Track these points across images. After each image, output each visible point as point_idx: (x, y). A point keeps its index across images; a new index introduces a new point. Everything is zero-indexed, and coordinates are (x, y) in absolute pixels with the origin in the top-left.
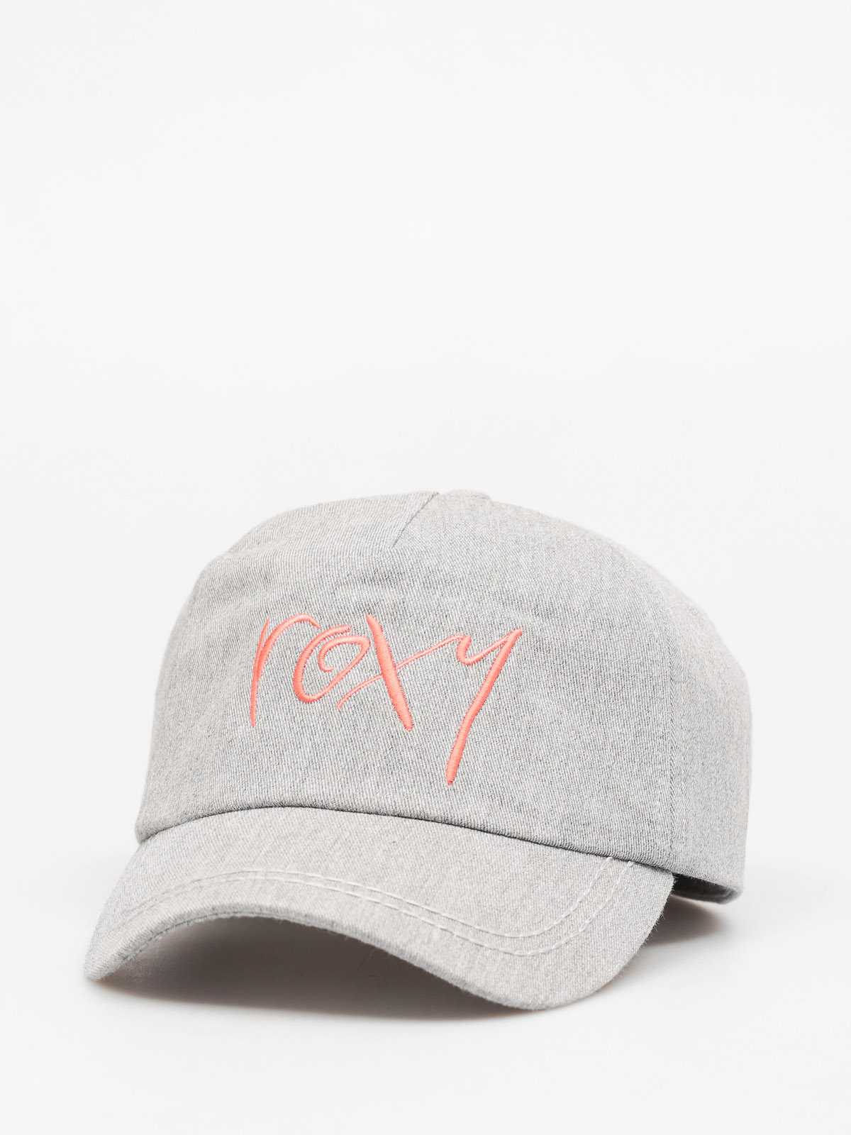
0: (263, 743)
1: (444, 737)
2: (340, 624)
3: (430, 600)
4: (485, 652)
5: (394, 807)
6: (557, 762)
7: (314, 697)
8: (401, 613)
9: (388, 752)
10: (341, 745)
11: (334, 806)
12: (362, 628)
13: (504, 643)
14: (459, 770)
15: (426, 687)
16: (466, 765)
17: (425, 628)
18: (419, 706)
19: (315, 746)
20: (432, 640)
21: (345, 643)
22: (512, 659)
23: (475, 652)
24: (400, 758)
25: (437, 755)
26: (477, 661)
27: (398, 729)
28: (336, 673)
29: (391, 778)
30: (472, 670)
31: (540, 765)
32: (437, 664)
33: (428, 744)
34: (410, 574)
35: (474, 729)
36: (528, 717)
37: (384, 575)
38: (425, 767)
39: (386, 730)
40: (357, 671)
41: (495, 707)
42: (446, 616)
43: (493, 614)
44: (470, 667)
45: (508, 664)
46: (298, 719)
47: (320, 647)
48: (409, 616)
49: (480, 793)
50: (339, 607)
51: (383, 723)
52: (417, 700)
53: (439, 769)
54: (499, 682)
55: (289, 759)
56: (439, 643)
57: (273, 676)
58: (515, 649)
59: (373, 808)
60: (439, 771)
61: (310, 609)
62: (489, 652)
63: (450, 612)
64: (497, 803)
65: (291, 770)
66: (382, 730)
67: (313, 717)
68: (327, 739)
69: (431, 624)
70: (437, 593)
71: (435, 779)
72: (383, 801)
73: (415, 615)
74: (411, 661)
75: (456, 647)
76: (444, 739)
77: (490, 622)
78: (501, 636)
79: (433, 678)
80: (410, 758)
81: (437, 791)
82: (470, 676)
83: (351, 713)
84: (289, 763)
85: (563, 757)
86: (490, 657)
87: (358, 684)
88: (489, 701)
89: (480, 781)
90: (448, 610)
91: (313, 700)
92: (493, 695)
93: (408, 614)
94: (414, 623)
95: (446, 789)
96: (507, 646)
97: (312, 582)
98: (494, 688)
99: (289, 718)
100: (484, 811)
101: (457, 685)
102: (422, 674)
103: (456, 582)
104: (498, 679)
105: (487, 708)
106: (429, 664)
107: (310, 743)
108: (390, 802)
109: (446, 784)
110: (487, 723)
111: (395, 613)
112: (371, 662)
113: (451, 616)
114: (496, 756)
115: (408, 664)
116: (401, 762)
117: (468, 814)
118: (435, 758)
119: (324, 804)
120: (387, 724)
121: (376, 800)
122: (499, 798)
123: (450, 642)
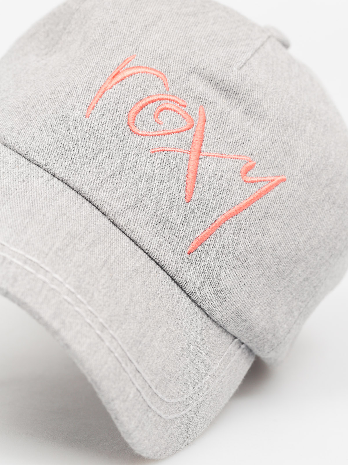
0: (87, 135)
1: (204, 220)
2: (182, 99)
3: (244, 123)
4: (259, 179)
5: (149, 247)
6: (255, 273)
7: (139, 132)
8: (223, 120)
9: (166, 207)
10: (139, 178)
11: (113, 218)
12: (194, 111)
13: (272, 181)
14: (200, 248)
15: (212, 179)
16: (206, 246)
17: (232, 140)
18: (201, 189)
19: (122, 165)
20: (231, 151)
21: (179, 113)
22: (272, 194)
23: (253, 175)
24: (170, 216)
25: (193, 229)
26: (251, 182)
27: (180, 196)
28: (163, 128)
29: (157, 226)
30: (245, 186)
31: (246, 270)
32: (226, 169)
33: (192, 219)
34: (241, 97)
35: (225, 226)
36: (259, 236)
37: (225, 86)
38: (181, 233)
39: (172, 191)
40: (176, 137)
41: (245, 219)
42: (249, 141)
43: (275, 158)
44: (245, 183)
45: (268, 196)
46: (121, 137)
47: (161, 103)
48: (226, 125)
49: (202, 270)
50: (188, 87)
51: (174, 185)
52: (202, 184)
53: (188, 239)
54: (256, 204)
55: (99, 162)
56: (235, 155)
57: (119, 95)
58: (277, 188)
59: (136, 238)
60: (188, 241)
61: (168, 73)
62: (261, 181)
63: (252, 139)
64: (208, 282)
65: (97, 170)
66: (170, 189)
67: (130, 145)
68: (132, 167)
69: (237, 140)
70: (250, 121)
71: (182, 244)
72: (144, 238)
73: (231, 127)
74: (212, 156)
75: (244, 165)
76: (204, 221)
77: (271, 161)
78: (273, 175)
79: (219, 176)
80: (176, 221)
81: (179, 253)
82: (242, 189)
83: (157, 162)
84: (98, 164)
85: (261, 273)
86: (259, 185)
87: (172, 147)
88: (244, 213)
89: (207, 262)
90: (252, 137)
91: (137, 133)
92: (248, 210)
93: (227, 123)
94: (227, 132)
95: (185, 256)
96: (273, 182)
97: (178, 57)
98: (251, 206)
99: (114, 132)
100: (198, 284)
101: (231, 190)
102: (214, 169)
103: (266, 120)
104: (256, 202)
105: (240, 216)
106: (222, 165)
107: (119, 161)
108: (148, 241)
109: (187, 252)
110: (235, 226)
111: (219, 117)
112: (188, 138)
113: (251, 142)
114: (227, 251)
115: (209, 156)
116: (169, 219)
117: (188, 281)
118: (191, 230)
119: (107, 212)
120: (176, 187)
121: (141, 234)
122: (211, 280)
123: (242, 159)
